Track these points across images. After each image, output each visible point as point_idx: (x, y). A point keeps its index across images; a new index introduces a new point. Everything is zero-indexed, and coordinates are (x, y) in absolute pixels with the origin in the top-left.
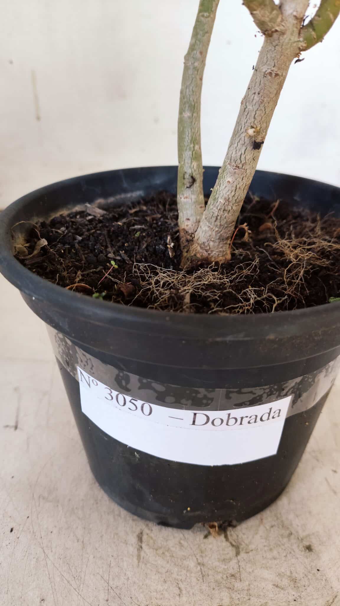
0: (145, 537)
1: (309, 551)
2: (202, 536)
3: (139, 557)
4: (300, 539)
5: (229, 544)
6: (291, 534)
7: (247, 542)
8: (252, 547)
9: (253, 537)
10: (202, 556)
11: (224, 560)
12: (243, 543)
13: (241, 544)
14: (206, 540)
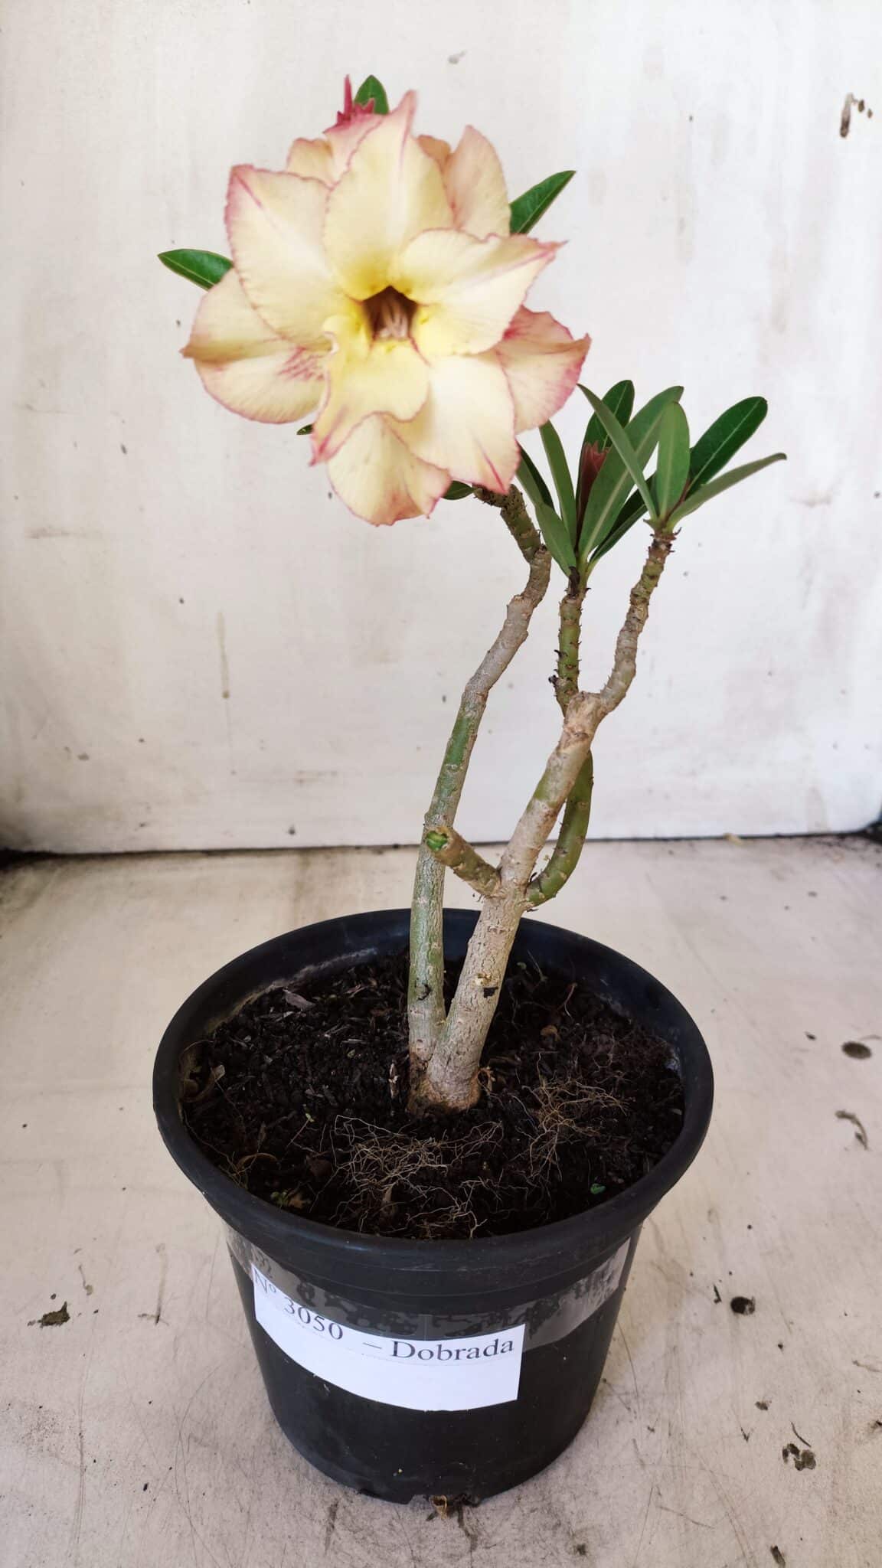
0: (340, 1512)
1: (581, 1553)
2: (425, 1517)
3: (328, 1540)
4: (571, 1533)
5: (462, 1532)
6: (559, 1524)
7: (489, 1531)
8: (497, 1539)
9: (501, 1525)
10: (419, 1547)
11: (451, 1555)
12: (484, 1533)
13: (480, 1534)
14: (429, 1523)
